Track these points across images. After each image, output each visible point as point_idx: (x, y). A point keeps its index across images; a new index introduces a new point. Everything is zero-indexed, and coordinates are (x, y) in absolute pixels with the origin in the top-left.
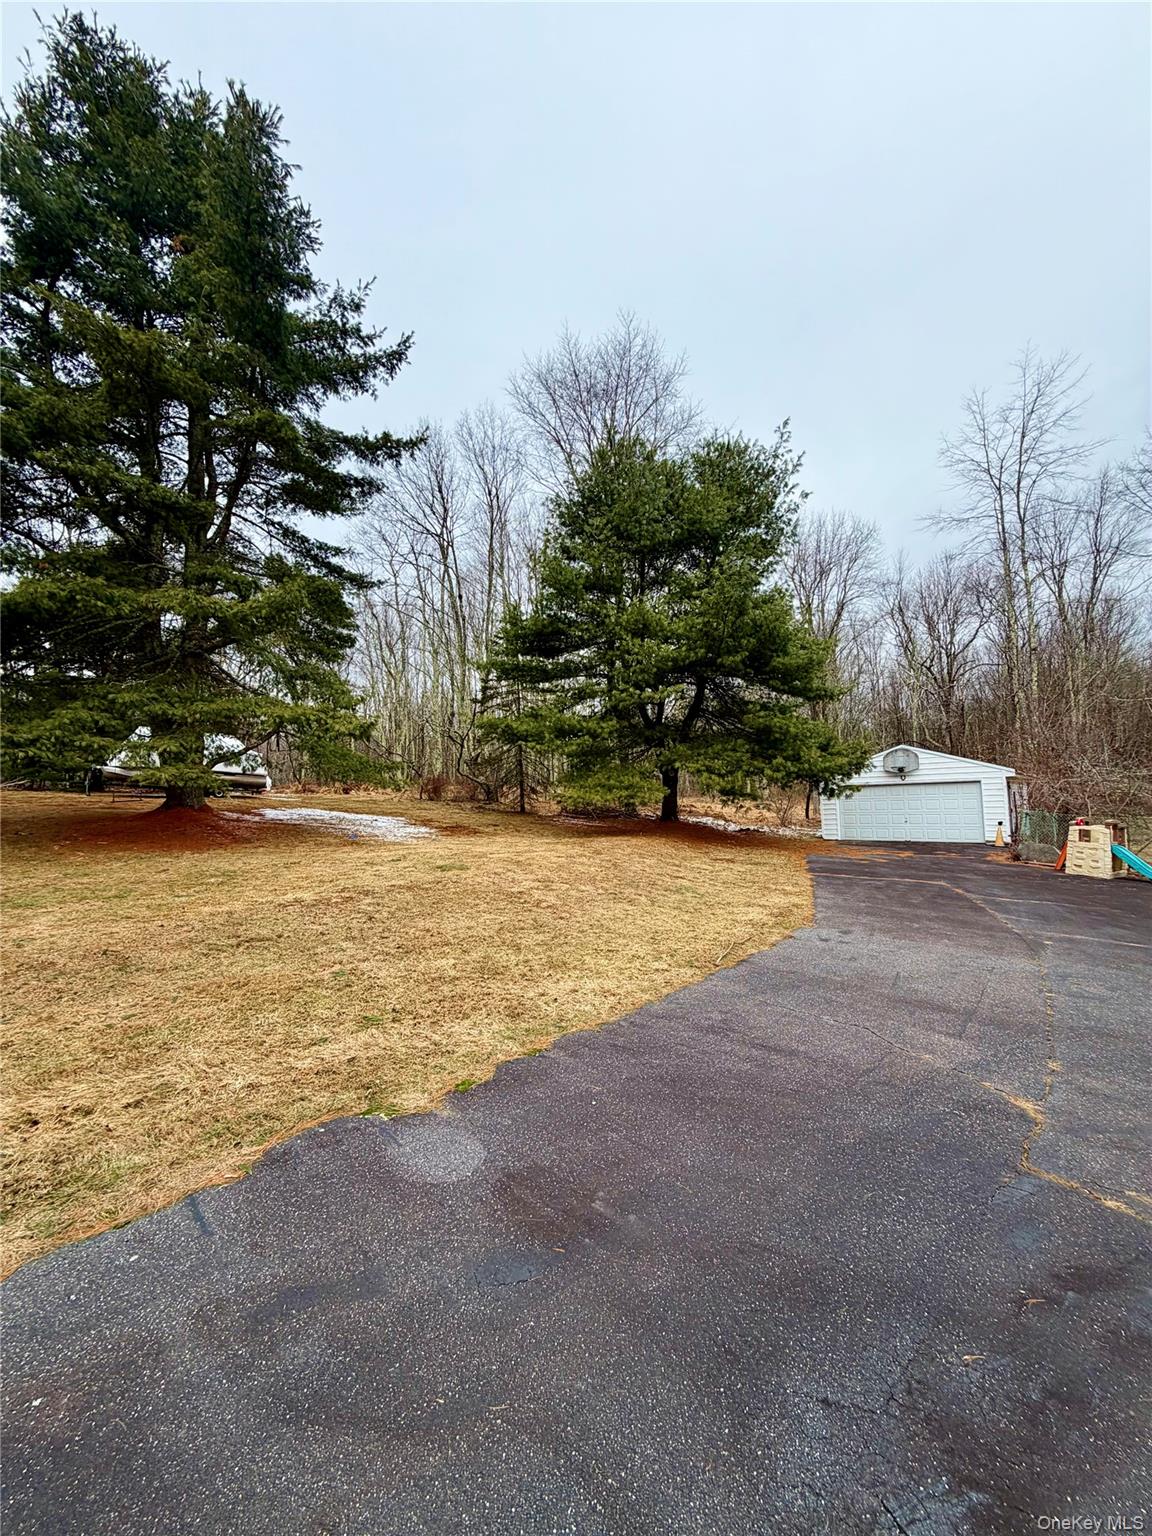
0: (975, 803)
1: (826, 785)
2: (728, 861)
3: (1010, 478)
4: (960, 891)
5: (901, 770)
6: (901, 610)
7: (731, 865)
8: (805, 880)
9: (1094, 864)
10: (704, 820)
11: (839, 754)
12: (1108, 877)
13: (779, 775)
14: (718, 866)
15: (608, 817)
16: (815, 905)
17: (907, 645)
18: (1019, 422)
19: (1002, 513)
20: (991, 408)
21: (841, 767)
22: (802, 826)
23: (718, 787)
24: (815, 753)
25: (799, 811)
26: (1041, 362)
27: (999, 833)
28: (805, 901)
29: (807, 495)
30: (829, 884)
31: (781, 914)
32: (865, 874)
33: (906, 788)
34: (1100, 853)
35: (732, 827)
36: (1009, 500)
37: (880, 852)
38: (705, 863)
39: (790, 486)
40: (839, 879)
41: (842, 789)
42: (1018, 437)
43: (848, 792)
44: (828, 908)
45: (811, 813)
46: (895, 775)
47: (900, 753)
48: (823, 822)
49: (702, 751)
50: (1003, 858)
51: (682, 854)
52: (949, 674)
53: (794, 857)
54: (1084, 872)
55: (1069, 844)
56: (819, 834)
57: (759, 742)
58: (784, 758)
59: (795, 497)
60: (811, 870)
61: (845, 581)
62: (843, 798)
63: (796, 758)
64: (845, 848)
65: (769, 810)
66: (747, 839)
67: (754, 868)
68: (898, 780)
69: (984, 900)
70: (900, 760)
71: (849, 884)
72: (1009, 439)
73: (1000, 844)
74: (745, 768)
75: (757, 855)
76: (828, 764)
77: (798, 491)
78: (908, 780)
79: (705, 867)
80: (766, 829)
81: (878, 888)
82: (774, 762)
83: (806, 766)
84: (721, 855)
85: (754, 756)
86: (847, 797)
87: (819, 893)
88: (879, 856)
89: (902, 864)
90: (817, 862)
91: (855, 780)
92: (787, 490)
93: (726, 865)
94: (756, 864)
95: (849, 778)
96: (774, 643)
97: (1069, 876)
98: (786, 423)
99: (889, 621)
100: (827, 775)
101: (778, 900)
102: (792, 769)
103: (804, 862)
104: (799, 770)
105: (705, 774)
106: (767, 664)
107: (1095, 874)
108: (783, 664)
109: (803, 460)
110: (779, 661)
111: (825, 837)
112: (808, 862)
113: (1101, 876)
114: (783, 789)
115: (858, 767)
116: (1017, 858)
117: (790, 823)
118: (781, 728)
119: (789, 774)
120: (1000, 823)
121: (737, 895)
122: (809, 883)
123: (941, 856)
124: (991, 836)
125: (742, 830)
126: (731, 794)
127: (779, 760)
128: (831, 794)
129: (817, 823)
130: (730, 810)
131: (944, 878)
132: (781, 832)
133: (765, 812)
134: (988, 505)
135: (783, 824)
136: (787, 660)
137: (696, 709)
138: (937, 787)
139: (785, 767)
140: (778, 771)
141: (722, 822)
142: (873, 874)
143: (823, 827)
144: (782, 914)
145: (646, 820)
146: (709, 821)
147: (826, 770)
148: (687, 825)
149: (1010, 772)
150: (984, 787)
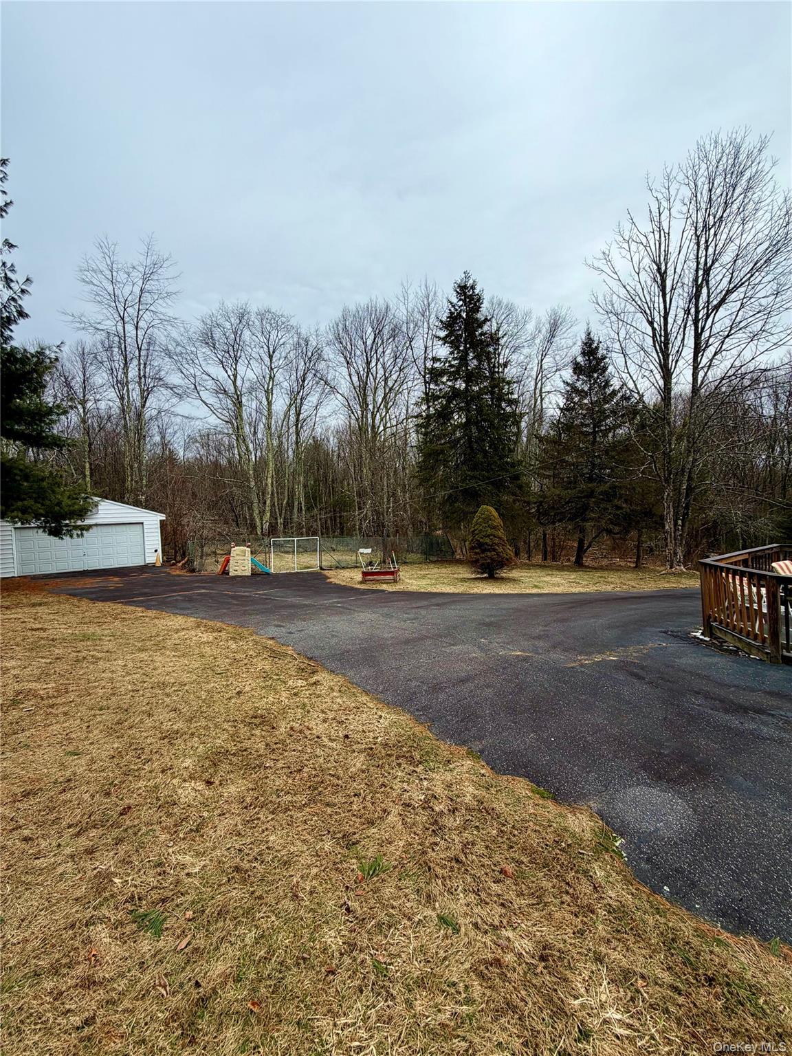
0: (139, 538)
9: (243, 568)
12: (249, 574)
20: (118, 259)
27: (157, 557)
34: (247, 562)
37: (91, 580)
54: (239, 573)
55: (231, 558)
73: (159, 564)
88: (115, 581)
107: (244, 574)
116: (193, 571)
120: (156, 551)
123: (142, 577)
124: (150, 560)
138: (110, 527)
149: (163, 517)
150: (145, 526)
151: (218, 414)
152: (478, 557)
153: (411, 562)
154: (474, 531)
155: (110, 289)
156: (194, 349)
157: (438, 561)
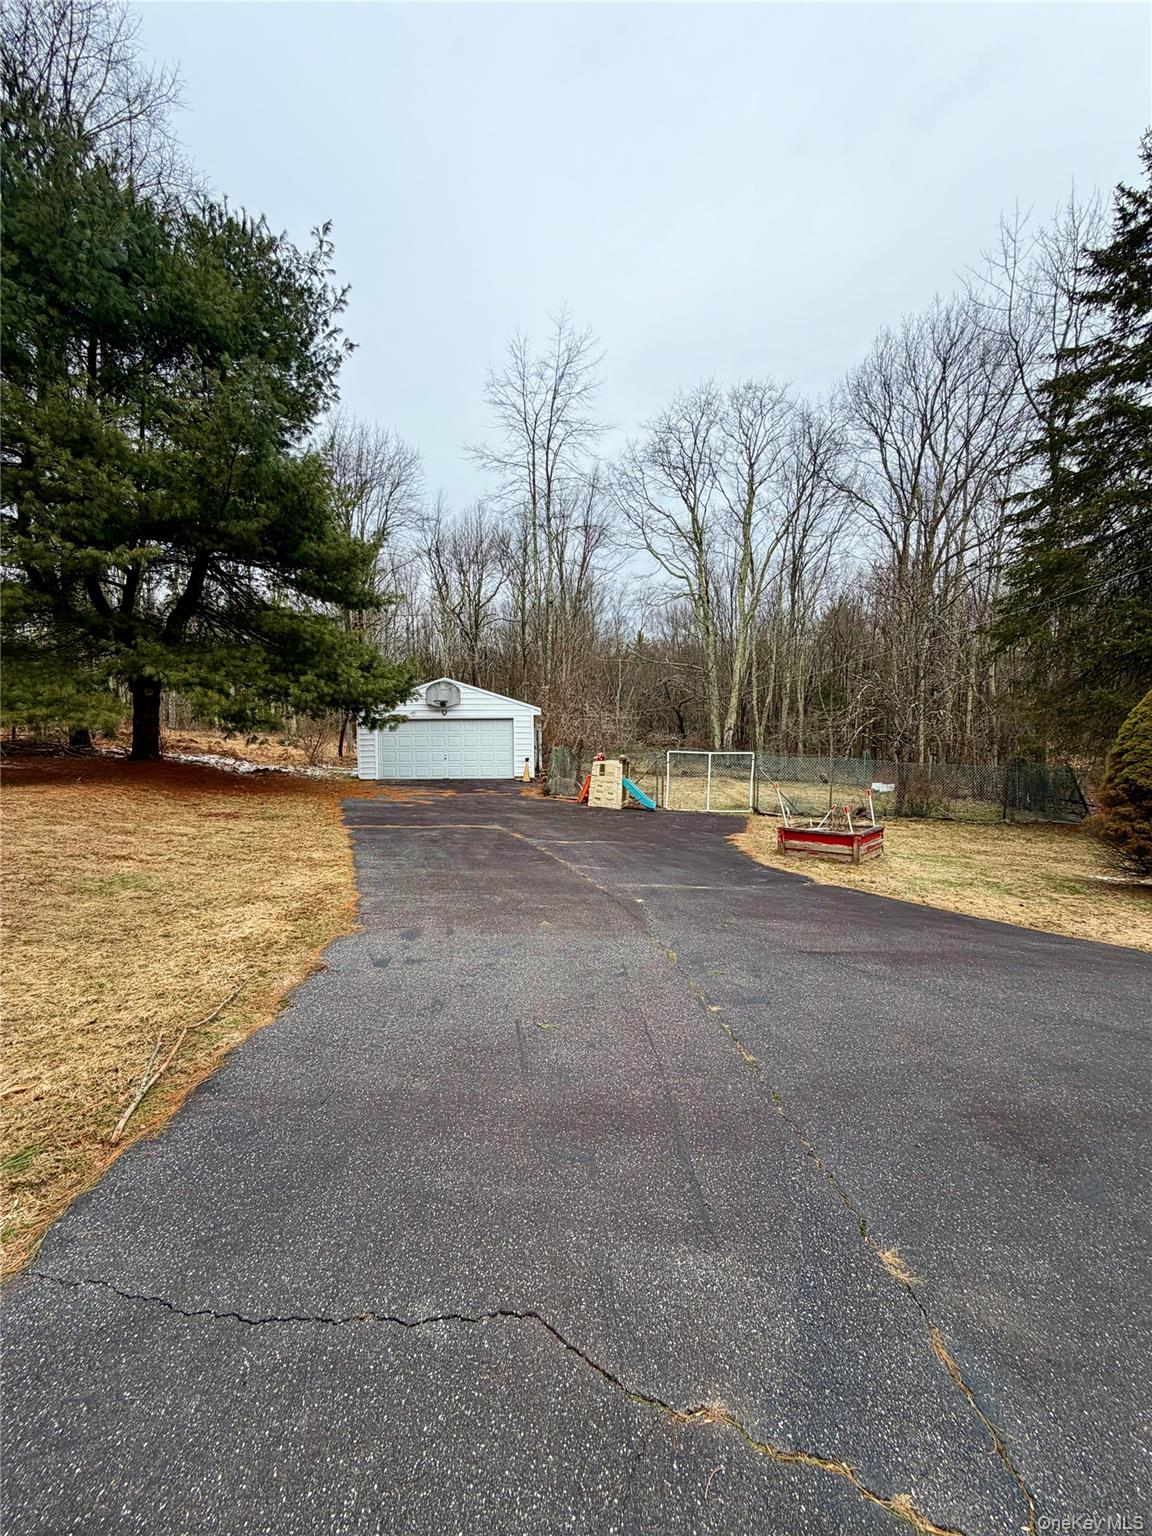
0: (507, 740)
1: (367, 715)
2: (228, 816)
3: (542, 433)
4: (518, 836)
5: (443, 704)
6: (437, 550)
7: (231, 824)
8: (340, 836)
9: (609, 796)
10: (205, 758)
11: (382, 676)
12: (619, 807)
13: (309, 697)
14: (209, 826)
15: (30, 755)
16: (358, 882)
17: (442, 588)
18: (552, 383)
19: (534, 465)
20: (530, 359)
21: (386, 692)
22: (334, 764)
23: (217, 709)
24: (356, 674)
25: (331, 749)
26: (573, 328)
27: (527, 768)
28: (339, 875)
29: (351, 346)
30: (374, 840)
31: (304, 911)
32: (415, 821)
33: (446, 723)
34: (615, 786)
35: (245, 767)
36: (540, 454)
37: (422, 792)
38: (187, 823)
39: (331, 328)
40: (384, 832)
41: (384, 722)
42: (550, 398)
43: (393, 724)
44: (378, 884)
45: (344, 750)
46: (436, 709)
47: (443, 687)
48: (360, 760)
49: (194, 657)
50: (534, 793)
51: (146, 811)
52: (476, 621)
53: (325, 804)
54: (602, 804)
55: (592, 778)
56: (354, 773)
57: (283, 654)
58: (316, 675)
59: (338, 346)
60: (346, 822)
61: (387, 504)
62: (386, 730)
63: (332, 677)
64: (386, 789)
65: (296, 747)
66: (266, 783)
67: (267, 824)
68: (439, 715)
69: (548, 846)
70: (443, 694)
71: (399, 838)
72: (543, 397)
73: (526, 779)
74: (261, 683)
75: (274, 805)
76: (370, 687)
77: (341, 338)
78: (450, 715)
79: (183, 829)
80: (291, 769)
81: (434, 841)
82: (302, 679)
83: (344, 687)
84: (220, 808)
85: (274, 670)
86: (391, 729)
87: (363, 858)
88: (421, 796)
89: (447, 806)
90: (355, 809)
91: (401, 710)
92: (327, 331)
93: (222, 824)
94: (272, 818)
95: (393, 708)
96: (306, 517)
97: (591, 809)
98: (326, 229)
99: (426, 559)
100: (370, 700)
101: (300, 880)
102: (326, 690)
103: (338, 810)
104: (335, 692)
105: (198, 689)
106: (295, 548)
107: (609, 806)
108: (316, 552)
109: (348, 297)
110: (310, 546)
111: (361, 777)
112: (344, 810)
113: (614, 807)
114: (313, 718)
115: (404, 694)
116: (546, 792)
117: (321, 762)
118: (313, 637)
119: (321, 697)
120: (527, 760)
121: (231, 879)
122: (346, 842)
123: (482, 794)
124: (519, 772)
125: (258, 771)
126: (238, 721)
127: (310, 677)
128: (373, 725)
129: (353, 762)
130: (238, 743)
131: (494, 821)
132: (309, 773)
133: (290, 749)
134: (522, 456)
135: (313, 763)
136: (323, 548)
137: (189, 603)
138: (475, 723)
139: (316, 687)
140: (308, 691)
141: (231, 761)
142: (422, 821)
143: (360, 765)
144: (307, 911)
145: (109, 758)
146: (212, 760)
147: (367, 694)
148: (175, 765)
149: (537, 711)
150: (515, 724)
151: (670, 567)
152: (1126, 827)
153: (960, 820)
154: (1120, 754)
155: (520, 402)
156: (639, 475)
157: (1036, 823)
